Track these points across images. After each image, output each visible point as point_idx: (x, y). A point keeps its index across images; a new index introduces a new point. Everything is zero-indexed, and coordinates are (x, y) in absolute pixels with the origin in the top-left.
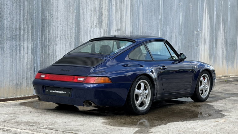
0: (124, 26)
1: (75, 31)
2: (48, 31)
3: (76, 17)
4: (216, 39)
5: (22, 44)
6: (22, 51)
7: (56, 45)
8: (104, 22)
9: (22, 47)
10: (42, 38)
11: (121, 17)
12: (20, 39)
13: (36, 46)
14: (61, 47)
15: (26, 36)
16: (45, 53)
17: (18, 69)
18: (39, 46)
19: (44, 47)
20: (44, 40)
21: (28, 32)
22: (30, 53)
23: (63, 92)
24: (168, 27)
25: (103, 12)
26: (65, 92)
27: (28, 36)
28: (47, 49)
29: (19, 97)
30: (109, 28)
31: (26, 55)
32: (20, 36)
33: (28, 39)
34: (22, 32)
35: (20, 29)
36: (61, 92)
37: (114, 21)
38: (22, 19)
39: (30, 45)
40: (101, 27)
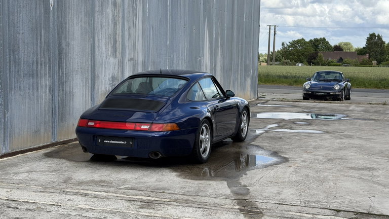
0: (136, 55)
1: (91, 62)
2: (65, 64)
3: (91, 46)
4: (215, 66)
5: (39, 82)
6: (39, 91)
7: (73, 80)
8: (118, 50)
9: (39, 85)
10: (59, 73)
11: (133, 44)
12: (37, 75)
13: (53, 84)
14: (78, 83)
15: (43, 72)
16: (63, 90)
17: (36, 112)
18: (57, 84)
19: (61, 84)
20: (61, 75)
21: (45, 66)
22: (48, 92)
23: (123, 143)
24: (175, 54)
25: (117, 39)
26: (125, 142)
27: (45, 71)
28: (65, 86)
29: (37, 146)
30: (123, 58)
31: (44, 95)
32: (37, 71)
33: (45, 75)
34: (39, 67)
35: (37, 63)
36: (119, 142)
37: (127, 49)
38: (39, 50)
39: (48, 82)
40: (115, 57)
